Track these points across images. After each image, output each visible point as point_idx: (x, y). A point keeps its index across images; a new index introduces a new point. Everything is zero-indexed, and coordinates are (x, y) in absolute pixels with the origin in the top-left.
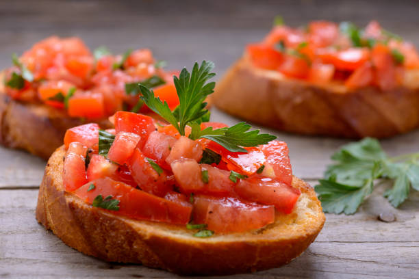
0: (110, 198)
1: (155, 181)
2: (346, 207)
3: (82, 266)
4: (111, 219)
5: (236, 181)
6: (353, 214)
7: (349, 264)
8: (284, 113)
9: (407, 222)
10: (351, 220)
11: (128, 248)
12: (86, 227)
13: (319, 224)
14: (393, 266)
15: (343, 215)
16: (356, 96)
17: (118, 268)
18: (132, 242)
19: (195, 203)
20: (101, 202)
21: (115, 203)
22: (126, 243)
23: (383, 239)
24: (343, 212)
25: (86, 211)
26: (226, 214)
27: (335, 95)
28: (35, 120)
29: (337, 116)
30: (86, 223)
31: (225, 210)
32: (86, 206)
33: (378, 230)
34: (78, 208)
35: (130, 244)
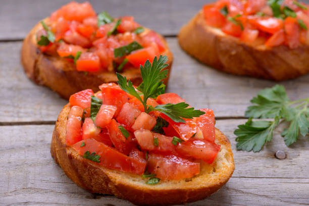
0: (95, 154)
1: (124, 143)
2: (255, 145)
3: (76, 195)
4: (94, 168)
5: (176, 144)
6: (259, 152)
7: (249, 198)
8: (224, 60)
9: (294, 159)
10: (256, 157)
11: (106, 186)
12: (79, 171)
13: (229, 173)
14: (277, 200)
15: (252, 153)
16: (271, 53)
17: (99, 198)
18: (108, 183)
19: (149, 160)
20: (88, 156)
21: (97, 157)
22: (104, 182)
23: (275, 175)
24: (252, 149)
25: (79, 160)
26: (168, 168)
27: (258, 52)
28: (55, 71)
29: (259, 65)
30: (79, 168)
31: (168, 166)
32: (79, 157)
33: (273, 166)
34: (74, 158)
35: (107, 184)
